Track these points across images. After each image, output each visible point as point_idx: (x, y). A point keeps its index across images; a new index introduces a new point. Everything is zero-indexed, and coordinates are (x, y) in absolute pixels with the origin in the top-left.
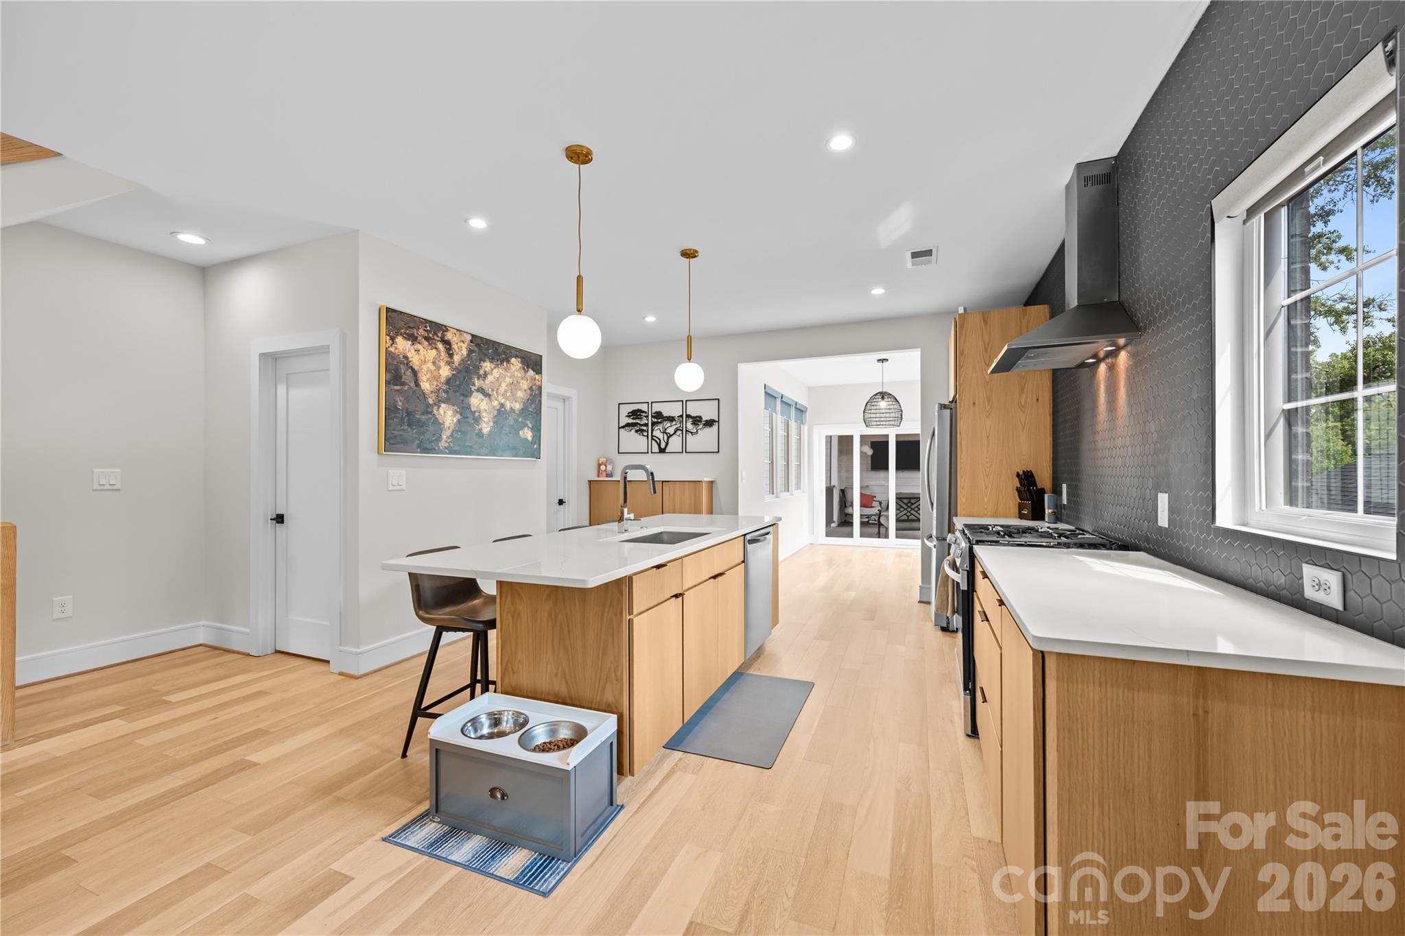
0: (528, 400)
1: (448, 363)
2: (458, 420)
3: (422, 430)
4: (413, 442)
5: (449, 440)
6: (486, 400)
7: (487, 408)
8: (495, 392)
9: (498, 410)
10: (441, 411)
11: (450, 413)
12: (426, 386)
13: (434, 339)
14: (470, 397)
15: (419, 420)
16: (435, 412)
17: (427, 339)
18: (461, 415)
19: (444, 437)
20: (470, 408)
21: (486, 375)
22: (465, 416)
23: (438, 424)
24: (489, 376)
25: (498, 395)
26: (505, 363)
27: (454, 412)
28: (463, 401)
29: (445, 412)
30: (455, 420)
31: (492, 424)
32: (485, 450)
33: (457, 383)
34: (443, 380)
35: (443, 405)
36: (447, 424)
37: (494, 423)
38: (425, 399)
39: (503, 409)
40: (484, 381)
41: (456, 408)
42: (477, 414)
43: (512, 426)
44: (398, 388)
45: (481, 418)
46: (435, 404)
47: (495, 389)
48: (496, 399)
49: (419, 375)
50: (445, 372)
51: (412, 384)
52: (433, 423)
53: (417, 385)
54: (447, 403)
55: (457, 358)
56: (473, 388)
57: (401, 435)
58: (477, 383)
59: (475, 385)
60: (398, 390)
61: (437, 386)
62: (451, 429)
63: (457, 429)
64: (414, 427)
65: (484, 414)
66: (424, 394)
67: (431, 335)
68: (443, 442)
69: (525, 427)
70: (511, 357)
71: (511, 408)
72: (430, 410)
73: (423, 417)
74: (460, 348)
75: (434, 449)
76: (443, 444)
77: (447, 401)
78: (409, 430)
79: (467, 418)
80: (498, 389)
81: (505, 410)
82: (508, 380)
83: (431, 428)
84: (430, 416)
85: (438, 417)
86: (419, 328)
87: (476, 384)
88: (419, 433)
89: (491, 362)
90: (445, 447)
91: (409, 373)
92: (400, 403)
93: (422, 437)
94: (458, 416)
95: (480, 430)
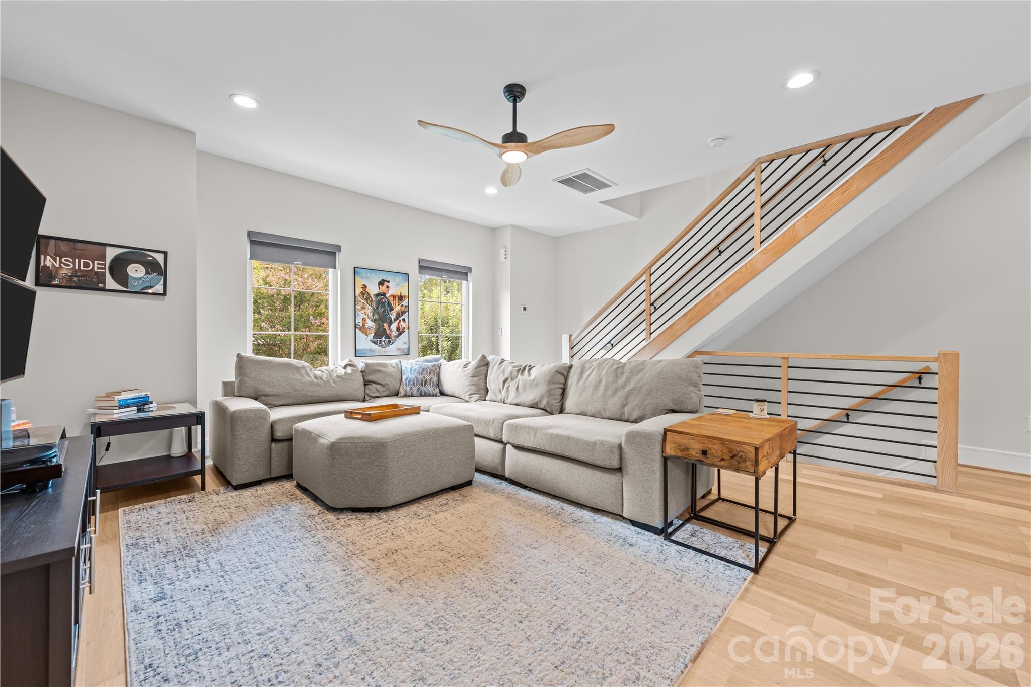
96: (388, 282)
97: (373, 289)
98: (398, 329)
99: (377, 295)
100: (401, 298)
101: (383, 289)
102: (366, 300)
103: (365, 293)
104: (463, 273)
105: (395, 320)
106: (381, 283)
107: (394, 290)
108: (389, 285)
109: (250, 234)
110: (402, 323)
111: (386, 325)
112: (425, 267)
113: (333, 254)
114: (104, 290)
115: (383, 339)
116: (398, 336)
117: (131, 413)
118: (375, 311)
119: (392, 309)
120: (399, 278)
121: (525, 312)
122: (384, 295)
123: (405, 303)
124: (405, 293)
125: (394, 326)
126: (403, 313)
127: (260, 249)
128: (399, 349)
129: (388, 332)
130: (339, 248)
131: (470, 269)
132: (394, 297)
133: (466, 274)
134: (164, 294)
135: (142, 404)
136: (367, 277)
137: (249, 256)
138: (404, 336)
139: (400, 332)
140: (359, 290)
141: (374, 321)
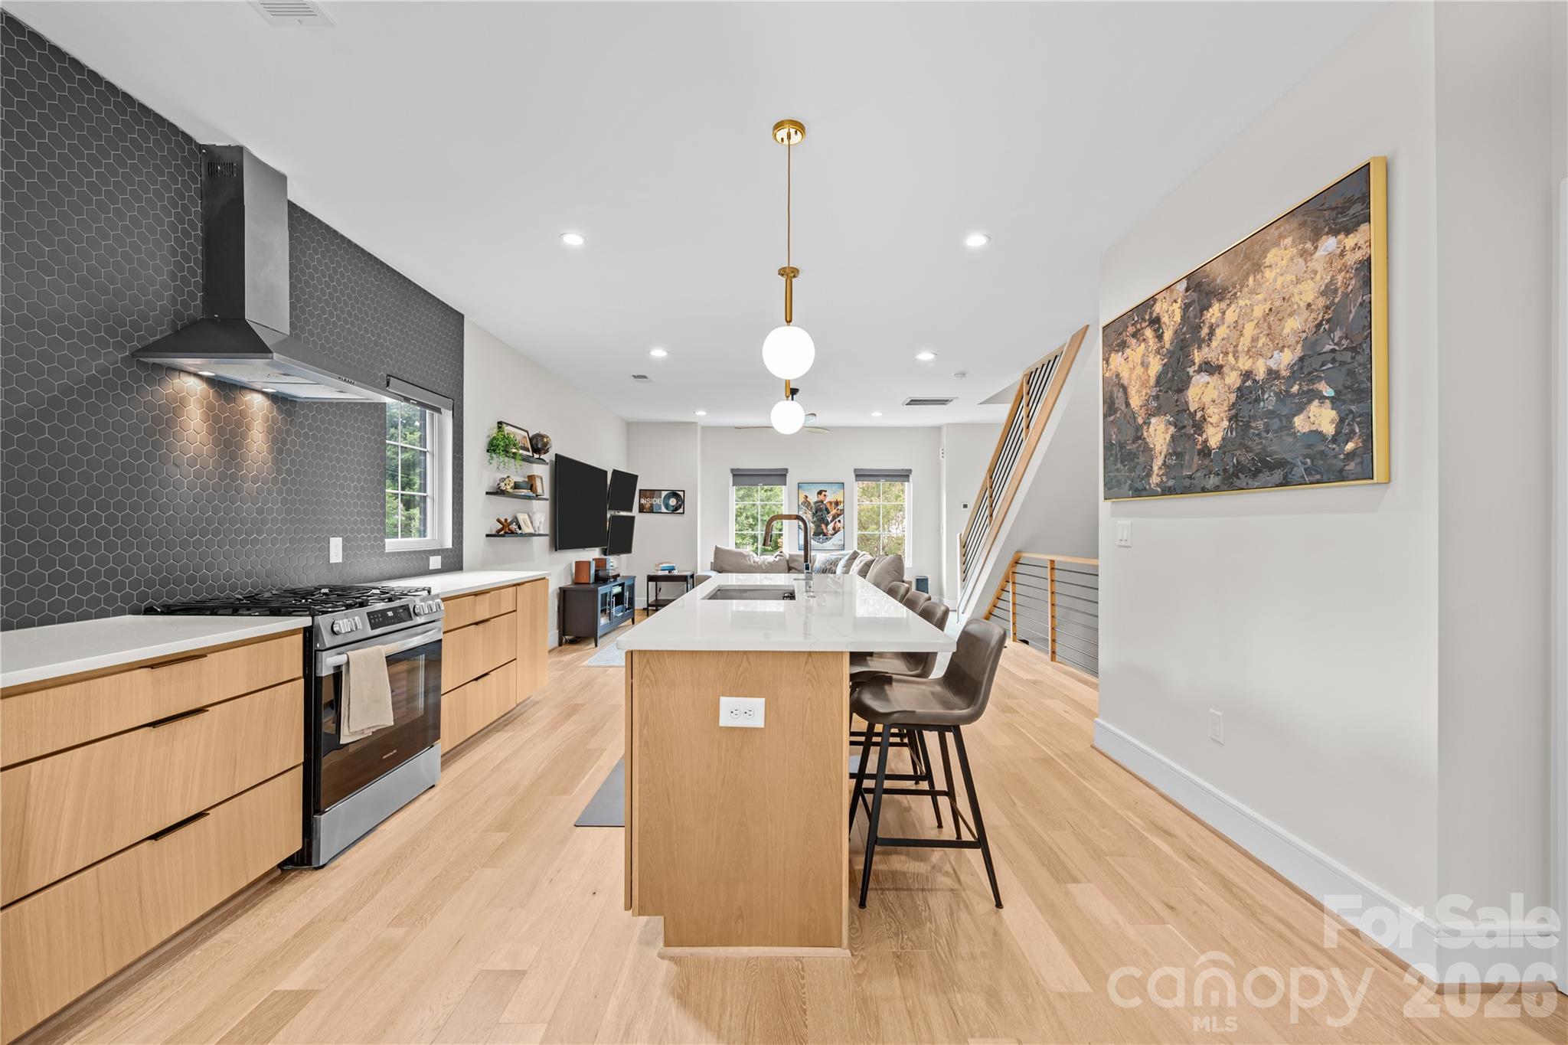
0: (1319, 325)
1: (1158, 352)
2: (1172, 436)
3: (1132, 464)
4: (1125, 482)
5: (1161, 473)
6: (1214, 380)
7: (1215, 397)
8: (1230, 355)
9: (1239, 389)
10: (1152, 429)
11: (1162, 427)
12: (1136, 402)
13: (1142, 328)
14: (1187, 388)
15: (1130, 452)
16: (1145, 434)
17: (1134, 335)
18: (1176, 427)
19: (1155, 468)
20: (1188, 409)
21: (1212, 333)
22: (1181, 425)
23: (1148, 450)
24: (1217, 331)
25: (1236, 359)
26: (1251, 279)
27: (1166, 426)
28: (1177, 401)
29: (1156, 430)
30: (1168, 437)
31: (1226, 423)
32: (1214, 480)
33: (1170, 375)
34: (1152, 381)
35: (1153, 420)
36: (1158, 448)
37: (1230, 420)
38: (1135, 419)
39: (1249, 383)
40: (1209, 346)
41: (1168, 417)
42: (1199, 415)
43: (1271, 414)
44: (1112, 418)
45: (1205, 420)
46: (1145, 423)
47: (1231, 349)
48: (1233, 369)
49: (1129, 390)
50: (1156, 366)
51: (1123, 407)
52: (1143, 451)
53: (1128, 405)
54: (1158, 415)
55: (1168, 336)
56: (1191, 370)
57: (1116, 476)
58: (1198, 357)
59: (1194, 364)
60: (1112, 421)
61: (1147, 394)
62: (1163, 454)
63: (1170, 451)
64: (1126, 463)
65: (1210, 411)
66: (1133, 413)
67: (1138, 326)
68: (1154, 476)
69: (1310, 402)
70: (1265, 252)
71: (1270, 371)
72: (1139, 434)
73: (1134, 446)
74: (1171, 317)
75: (1145, 489)
76: (1155, 479)
77: (1157, 412)
78: (1122, 468)
79: (1184, 427)
80: (1236, 346)
81: (1255, 381)
82: (1259, 312)
83: (1142, 459)
84: (1140, 442)
85: (1148, 440)
86: (1128, 327)
87: (1197, 360)
88: (1131, 470)
89: (1220, 300)
90: (1157, 484)
91: (1121, 394)
92: (1114, 437)
93: (1133, 474)
94: (1172, 429)
95: (1206, 441)
96: (826, 491)
97: (813, 498)
98: (834, 529)
99: (816, 502)
100: (837, 503)
101: (821, 497)
102: (807, 507)
103: (806, 503)
104: (904, 475)
105: (832, 521)
106: (820, 493)
107: (830, 497)
108: (826, 493)
109: (732, 470)
110: (838, 523)
111: (823, 526)
112: (860, 475)
113: (785, 475)
114: (661, 513)
115: (821, 536)
116: (833, 535)
117: (666, 573)
118: (814, 514)
119: (828, 513)
120: (834, 487)
121: (965, 509)
122: (822, 502)
123: (840, 507)
124: (840, 499)
125: (830, 526)
126: (839, 515)
127: (738, 479)
128: (834, 545)
129: (825, 531)
130: (786, 470)
131: (910, 471)
132: (831, 503)
133: (908, 476)
134: (683, 513)
135: (671, 569)
136: (809, 490)
137: (732, 484)
138: (840, 535)
139: (836, 531)
140: (802, 499)
141: (814, 522)
